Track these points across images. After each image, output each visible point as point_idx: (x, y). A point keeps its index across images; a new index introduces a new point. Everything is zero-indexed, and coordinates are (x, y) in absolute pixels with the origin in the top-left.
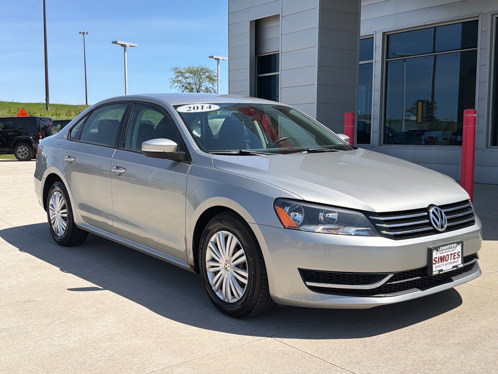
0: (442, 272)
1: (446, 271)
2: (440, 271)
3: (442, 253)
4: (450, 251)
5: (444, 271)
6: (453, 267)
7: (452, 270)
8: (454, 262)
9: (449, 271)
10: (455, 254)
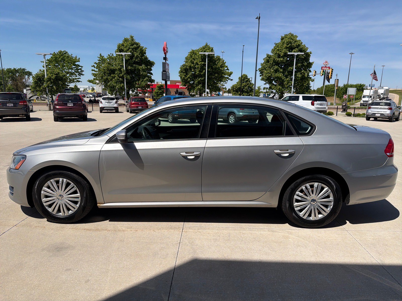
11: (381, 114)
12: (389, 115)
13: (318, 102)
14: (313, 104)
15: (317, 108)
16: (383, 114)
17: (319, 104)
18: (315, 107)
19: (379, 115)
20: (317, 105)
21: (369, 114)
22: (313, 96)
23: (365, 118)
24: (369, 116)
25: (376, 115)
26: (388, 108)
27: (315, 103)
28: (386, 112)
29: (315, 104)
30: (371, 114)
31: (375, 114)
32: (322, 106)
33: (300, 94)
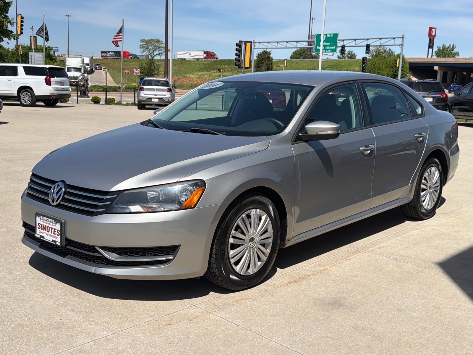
0: (43, 239)
1: (46, 240)
2: (41, 236)
3: (44, 222)
4: (50, 224)
5: (45, 239)
6: (53, 241)
7: (51, 242)
8: (54, 237)
9: (48, 241)
10: (55, 230)
11: (159, 98)
12: (169, 100)
13: (56, 79)
14: (48, 83)
15: (57, 90)
16: (163, 99)
17: (58, 82)
18: (52, 87)
19: (157, 100)
20: (55, 85)
21: (143, 100)
22: (46, 68)
23: (137, 107)
24: (142, 103)
25: (153, 101)
26: (168, 89)
27: (51, 80)
28: (166, 95)
29: (52, 83)
30: (145, 100)
31: (151, 98)
32: (63, 85)
33: (19, 62)
